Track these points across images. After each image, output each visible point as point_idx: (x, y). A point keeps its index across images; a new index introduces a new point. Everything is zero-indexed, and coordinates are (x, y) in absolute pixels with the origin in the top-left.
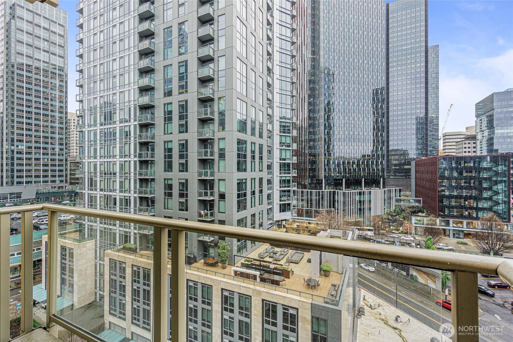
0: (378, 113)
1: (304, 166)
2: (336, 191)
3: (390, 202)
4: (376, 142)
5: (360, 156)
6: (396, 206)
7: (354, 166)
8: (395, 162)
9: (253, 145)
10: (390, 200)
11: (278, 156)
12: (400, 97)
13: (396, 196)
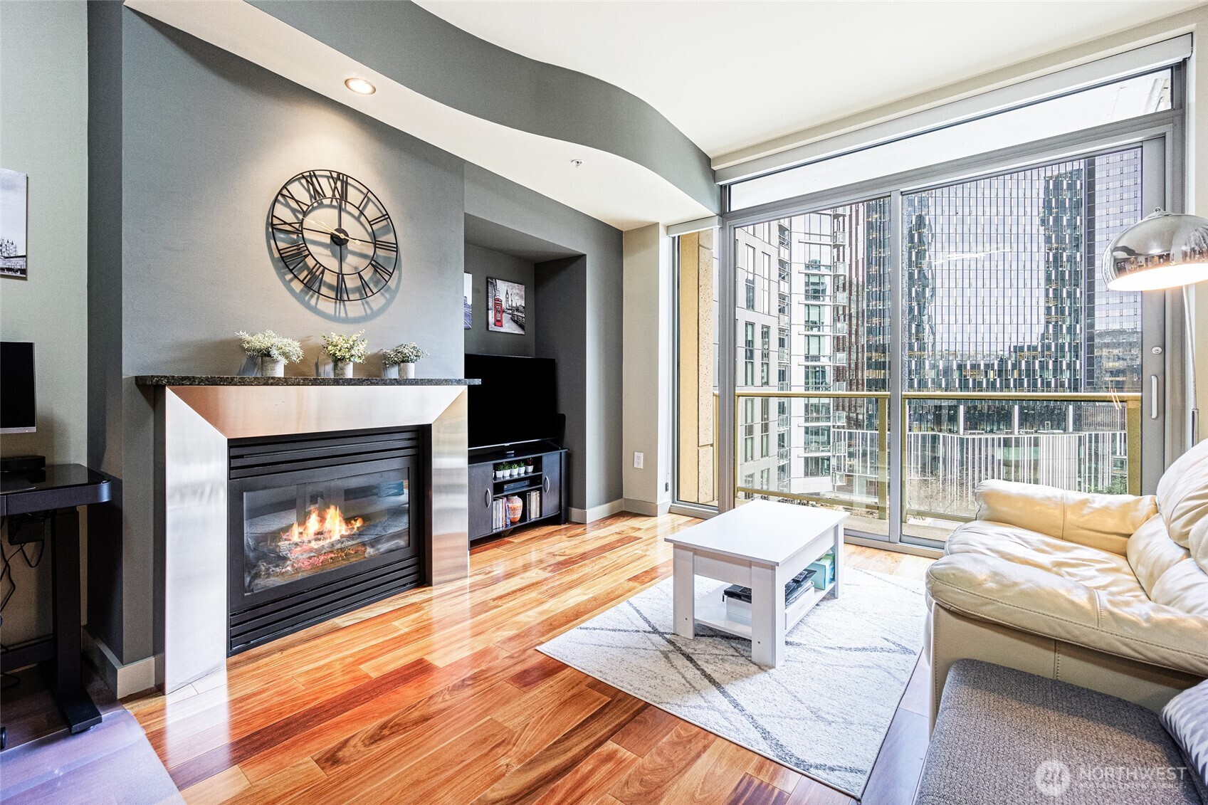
0: (1060, 240)
1: (857, 376)
2: (941, 435)
3: (1096, 469)
4: (1055, 312)
5: (1007, 348)
6: (1114, 477)
7: (991, 374)
8: (1112, 365)
9: (750, 328)
10: (1096, 463)
11: (803, 352)
12: (1128, 191)
13: (1114, 453)
